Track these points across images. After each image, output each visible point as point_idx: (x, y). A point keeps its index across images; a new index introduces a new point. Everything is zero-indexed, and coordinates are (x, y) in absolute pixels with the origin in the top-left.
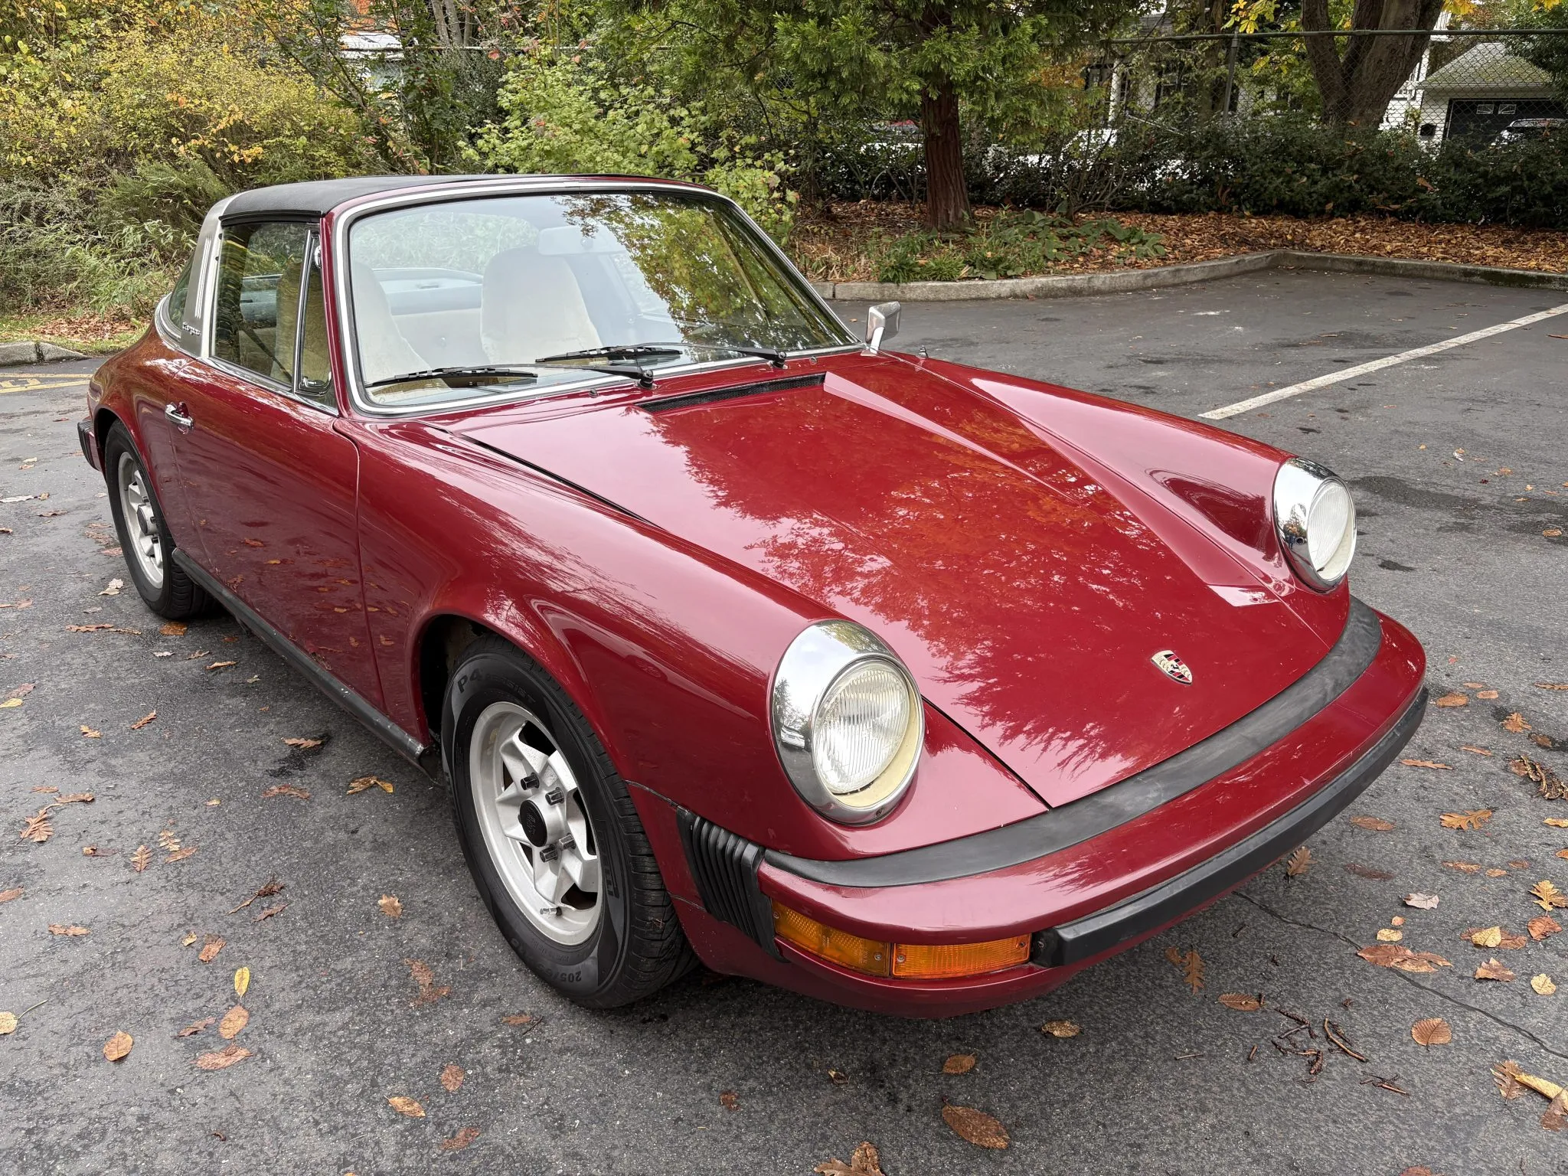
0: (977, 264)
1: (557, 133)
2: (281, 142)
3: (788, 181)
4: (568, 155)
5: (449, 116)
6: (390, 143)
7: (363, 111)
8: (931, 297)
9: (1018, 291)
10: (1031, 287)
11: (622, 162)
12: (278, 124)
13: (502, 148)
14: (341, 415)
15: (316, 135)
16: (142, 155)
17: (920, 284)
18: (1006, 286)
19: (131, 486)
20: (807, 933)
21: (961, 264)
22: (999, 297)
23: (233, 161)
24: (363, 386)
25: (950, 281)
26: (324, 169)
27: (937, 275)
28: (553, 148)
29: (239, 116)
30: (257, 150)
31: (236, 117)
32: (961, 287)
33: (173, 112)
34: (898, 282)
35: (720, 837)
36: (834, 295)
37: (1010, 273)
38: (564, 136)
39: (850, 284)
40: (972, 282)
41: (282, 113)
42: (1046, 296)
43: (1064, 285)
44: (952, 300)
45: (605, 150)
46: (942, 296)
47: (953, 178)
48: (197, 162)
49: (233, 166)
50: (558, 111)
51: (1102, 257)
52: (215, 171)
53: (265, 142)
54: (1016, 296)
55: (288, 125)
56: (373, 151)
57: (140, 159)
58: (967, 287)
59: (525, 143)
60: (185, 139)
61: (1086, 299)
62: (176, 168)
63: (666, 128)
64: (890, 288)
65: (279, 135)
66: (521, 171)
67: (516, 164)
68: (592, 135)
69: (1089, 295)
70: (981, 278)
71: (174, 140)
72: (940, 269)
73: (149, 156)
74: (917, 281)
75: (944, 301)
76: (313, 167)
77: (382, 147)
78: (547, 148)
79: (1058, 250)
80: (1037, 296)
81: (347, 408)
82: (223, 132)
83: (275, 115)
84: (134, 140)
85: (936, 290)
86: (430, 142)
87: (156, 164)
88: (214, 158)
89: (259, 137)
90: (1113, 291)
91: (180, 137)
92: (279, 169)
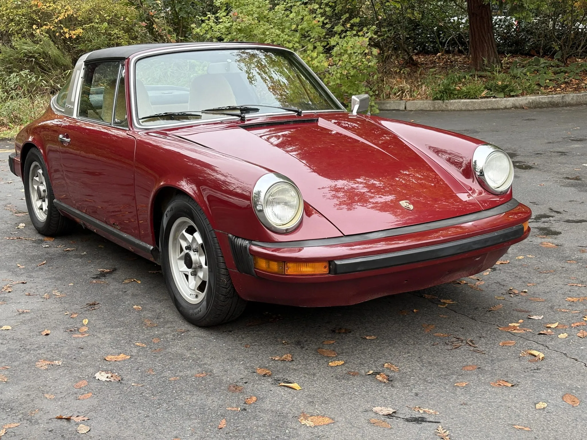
0: (492, 89)
1: (244, 20)
2: (93, 26)
3: (373, 44)
4: (251, 31)
5: (190, 9)
6: (154, 26)
7: (140, 7)
8: (464, 108)
9: (517, 104)
10: (527, 102)
11: (280, 34)
12: (92, 16)
13: (216, 28)
14: (130, 130)
15: (113, 22)
16: (16, 36)
17: (457, 101)
18: (510, 101)
19: (35, 178)
20: (263, 264)
21: (482, 89)
22: (506, 108)
23: (65, 37)
24: (138, 119)
25: (475, 98)
26: (116, 41)
27: (467, 96)
28: (242, 27)
29: (71, 12)
30: (79, 31)
31: (69, 13)
32: (482, 102)
33: (34, 11)
34: (443, 100)
35: (240, 241)
36: (405, 108)
37: (512, 94)
38: (247, 20)
39: (415, 101)
40: (489, 99)
41: (95, 10)
42: (535, 107)
43: (546, 100)
44: (476, 110)
45: (272, 28)
46: (470, 108)
47: (487, 38)
48: (46, 38)
49: (65, 40)
50: (246, 7)
51: (577, 84)
52: (55, 43)
53: (84, 26)
54: (516, 107)
55: (98, 16)
56: (145, 30)
57: (15, 38)
58: (486, 102)
59: (229, 25)
60: (40, 26)
61: (560, 109)
62: (34, 42)
63: (306, 15)
64: (438, 103)
65: (92, 23)
66: (225, 40)
67: (223, 36)
68: (265, 19)
69: (563, 107)
70: (494, 97)
71: (34, 27)
72: (469, 92)
73: (20, 35)
74: (455, 99)
75: (472, 110)
76: (110, 40)
77: (150, 28)
78: (239, 27)
79: (550, 80)
80: (529, 107)
81: (132, 127)
82: (61, 22)
83: (90, 10)
84: (13, 27)
85: (467, 104)
86: (178, 24)
87: (24, 40)
88: (55, 36)
89: (81, 24)
90: (579, 104)
91: (38, 25)
92: (91, 41)
